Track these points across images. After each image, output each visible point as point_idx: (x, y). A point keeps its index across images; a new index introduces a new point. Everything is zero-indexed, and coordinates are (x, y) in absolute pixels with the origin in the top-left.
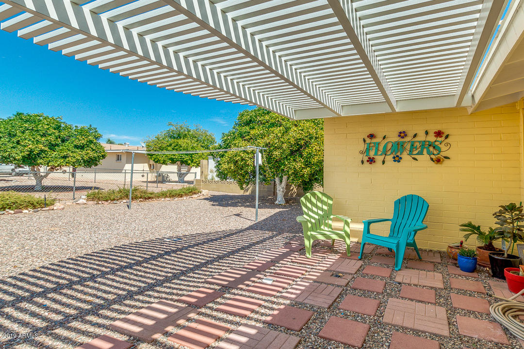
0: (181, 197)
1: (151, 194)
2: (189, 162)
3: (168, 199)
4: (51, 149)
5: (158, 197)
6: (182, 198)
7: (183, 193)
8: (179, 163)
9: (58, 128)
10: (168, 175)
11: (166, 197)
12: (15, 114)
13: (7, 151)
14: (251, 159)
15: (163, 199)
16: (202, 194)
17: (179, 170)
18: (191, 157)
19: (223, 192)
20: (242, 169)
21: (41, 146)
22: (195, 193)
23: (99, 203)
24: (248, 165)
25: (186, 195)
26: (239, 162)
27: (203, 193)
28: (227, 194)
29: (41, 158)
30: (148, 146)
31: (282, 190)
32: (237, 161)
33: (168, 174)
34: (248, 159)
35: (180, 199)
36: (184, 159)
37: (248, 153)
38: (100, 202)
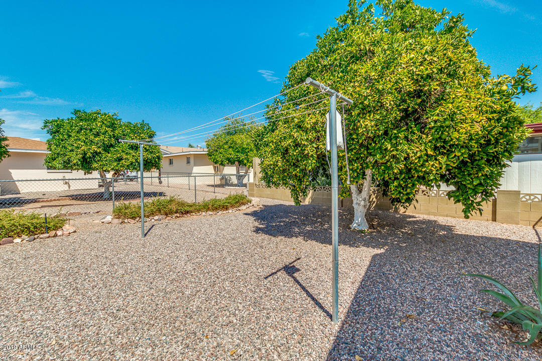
0: (227, 209)
1: (191, 206)
2: (245, 161)
3: (211, 213)
4: (106, 151)
5: (199, 211)
6: (227, 212)
7: (229, 205)
8: (237, 163)
9: (112, 126)
10: (230, 178)
11: (208, 209)
12: (73, 111)
13: (66, 155)
14: (313, 142)
15: (204, 213)
16: (251, 205)
17: (238, 172)
18: (247, 155)
19: (278, 199)
20: (297, 166)
21: (94, 148)
22: (243, 204)
23: (125, 223)
24: (307, 157)
25: (232, 206)
26: (291, 151)
27: (253, 202)
28: (282, 202)
29: (96, 161)
30: (208, 146)
31: (362, 203)
32: (287, 150)
33: (231, 176)
34: (306, 143)
35: (224, 212)
36: (239, 158)
37: (306, 131)
38: (126, 221)
